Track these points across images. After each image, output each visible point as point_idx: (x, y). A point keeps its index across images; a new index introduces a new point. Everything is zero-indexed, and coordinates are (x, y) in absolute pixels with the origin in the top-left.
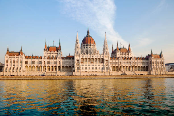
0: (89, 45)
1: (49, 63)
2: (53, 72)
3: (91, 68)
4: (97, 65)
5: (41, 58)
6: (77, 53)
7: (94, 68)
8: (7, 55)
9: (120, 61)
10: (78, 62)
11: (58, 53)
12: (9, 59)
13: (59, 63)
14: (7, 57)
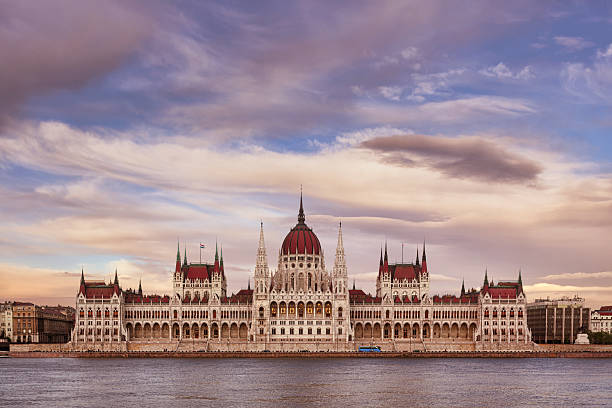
0: (308, 259)
1: (185, 315)
2: (198, 343)
3: (296, 331)
5: (166, 300)
6: (259, 289)
7: (305, 331)
8: (81, 294)
9: (385, 309)
10: (262, 315)
11: (213, 284)
12: (86, 307)
13: (215, 316)
14: (81, 301)
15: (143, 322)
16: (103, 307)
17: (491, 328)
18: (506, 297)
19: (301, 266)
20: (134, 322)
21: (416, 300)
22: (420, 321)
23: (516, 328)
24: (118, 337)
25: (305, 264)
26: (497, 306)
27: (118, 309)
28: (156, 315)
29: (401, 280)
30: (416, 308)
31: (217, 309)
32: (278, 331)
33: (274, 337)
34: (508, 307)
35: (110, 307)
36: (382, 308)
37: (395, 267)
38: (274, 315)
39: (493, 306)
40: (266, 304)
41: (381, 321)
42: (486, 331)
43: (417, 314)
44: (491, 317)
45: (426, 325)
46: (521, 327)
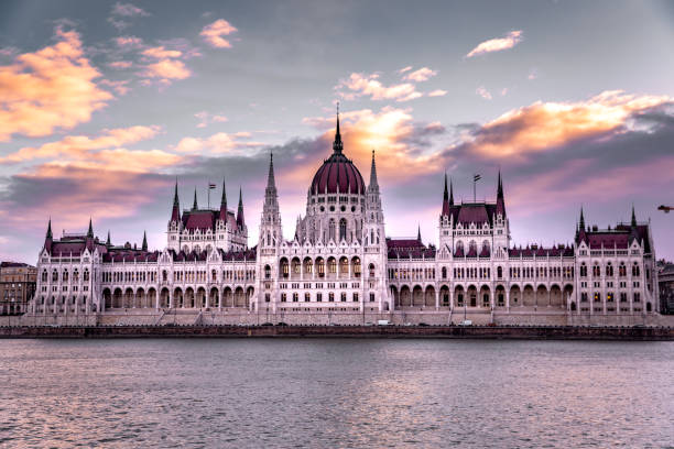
0: (341, 199)
1: (178, 275)
3: (313, 298)
4: (345, 286)
5: (154, 257)
6: (266, 240)
7: (325, 297)
8: (46, 252)
9: (441, 265)
10: (268, 276)
11: (217, 235)
12: (50, 266)
13: (214, 278)
14: (44, 261)
15: (124, 286)
16: (71, 267)
17: (590, 290)
18: (599, 247)
19: (332, 209)
20: (113, 287)
21: (486, 253)
22: (491, 282)
23: (629, 291)
24: (87, 307)
25: (337, 206)
26: (599, 259)
27: (90, 270)
28: (141, 276)
29: (466, 225)
30: (484, 264)
31: (218, 268)
32: (290, 298)
33: (284, 305)
34: (615, 260)
35: (81, 267)
36: (436, 264)
37: (459, 207)
38: (286, 276)
39: (594, 259)
40: (273, 261)
41: (436, 283)
42: (584, 297)
43: (485, 272)
44: (590, 274)
45: (500, 288)
46: (636, 290)
